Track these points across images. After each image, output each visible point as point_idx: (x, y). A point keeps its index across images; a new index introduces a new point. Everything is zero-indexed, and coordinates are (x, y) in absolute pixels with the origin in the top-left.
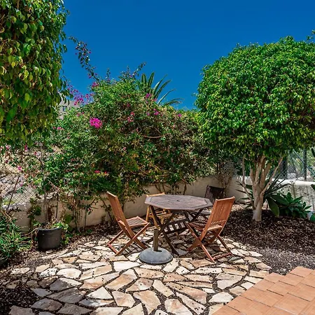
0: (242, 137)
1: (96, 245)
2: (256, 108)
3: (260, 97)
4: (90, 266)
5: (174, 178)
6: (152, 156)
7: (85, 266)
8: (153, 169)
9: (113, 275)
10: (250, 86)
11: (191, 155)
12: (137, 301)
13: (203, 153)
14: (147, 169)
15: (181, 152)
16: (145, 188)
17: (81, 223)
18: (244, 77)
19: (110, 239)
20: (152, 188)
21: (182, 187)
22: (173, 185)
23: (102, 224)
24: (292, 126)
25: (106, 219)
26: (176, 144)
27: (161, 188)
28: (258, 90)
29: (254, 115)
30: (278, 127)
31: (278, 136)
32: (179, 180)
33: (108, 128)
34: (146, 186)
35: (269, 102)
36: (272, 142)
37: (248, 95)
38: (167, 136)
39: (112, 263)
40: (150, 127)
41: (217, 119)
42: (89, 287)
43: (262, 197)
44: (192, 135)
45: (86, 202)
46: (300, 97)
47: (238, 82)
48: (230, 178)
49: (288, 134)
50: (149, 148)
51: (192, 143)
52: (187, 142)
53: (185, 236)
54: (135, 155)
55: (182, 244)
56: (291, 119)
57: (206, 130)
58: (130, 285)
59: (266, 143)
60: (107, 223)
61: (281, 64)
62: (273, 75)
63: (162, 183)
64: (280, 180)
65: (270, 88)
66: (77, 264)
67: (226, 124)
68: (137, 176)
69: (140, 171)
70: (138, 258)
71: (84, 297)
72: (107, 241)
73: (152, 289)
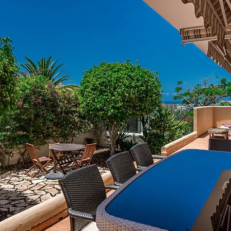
0: (101, 112)
1: (18, 174)
2: (108, 98)
3: (110, 93)
4: (18, 183)
5: (65, 134)
6: (52, 121)
7: (15, 183)
8: (52, 128)
9: (32, 185)
10: (106, 87)
11: (77, 119)
12: (47, 192)
13: (84, 118)
14: (48, 128)
15: (70, 117)
16: (46, 141)
17: (6, 164)
18: (103, 82)
19: (26, 171)
20: (51, 140)
21: (70, 139)
22: (65, 138)
23: (18, 163)
24: (124, 108)
25: (21, 161)
26: (67, 113)
27: (57, 140)
28: (109, 89)
29: (107, 101)
30: (118, 108)
31: (119, 112)
32: (68, 135)
33: (26, 106)
34: (48, 139)
35: (114, 96)
36: (116, 115)
37: (105, 92)
38: (62, 108)
39: (30, 181)
40: (51, 103)
41: (89, 103)
42: (21, 190)
43: (115, 143)
44: (77, 107)
45: (9, 150)
46: (127, 95)
47: (100, 84)
48: (101, 132)
49: (123, 112)
50: (50, 116)
51: (77, 112)
52: (74, 111)
53: (71, 166)
54: (41, 120)
55: (69, 170)
56: (124, 105)
57: (83, 107)
58: (42, 187)
59: (113, 116)
60: (22, 163)
61: (120, 78)
62: (116, 83)
63: (58, 137)
64: (127, 133)
65: (115, 89)
66: (10, 183)
67: (94, 105)
68: (42, 133)
69: (43, 130)
70: (45, 177)
71: (20, 194)
72: (25, 172)
73: (54, 188)
